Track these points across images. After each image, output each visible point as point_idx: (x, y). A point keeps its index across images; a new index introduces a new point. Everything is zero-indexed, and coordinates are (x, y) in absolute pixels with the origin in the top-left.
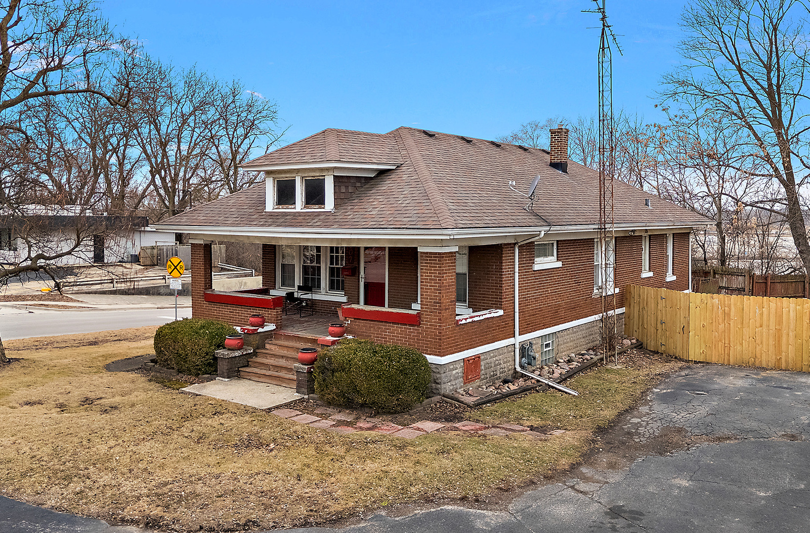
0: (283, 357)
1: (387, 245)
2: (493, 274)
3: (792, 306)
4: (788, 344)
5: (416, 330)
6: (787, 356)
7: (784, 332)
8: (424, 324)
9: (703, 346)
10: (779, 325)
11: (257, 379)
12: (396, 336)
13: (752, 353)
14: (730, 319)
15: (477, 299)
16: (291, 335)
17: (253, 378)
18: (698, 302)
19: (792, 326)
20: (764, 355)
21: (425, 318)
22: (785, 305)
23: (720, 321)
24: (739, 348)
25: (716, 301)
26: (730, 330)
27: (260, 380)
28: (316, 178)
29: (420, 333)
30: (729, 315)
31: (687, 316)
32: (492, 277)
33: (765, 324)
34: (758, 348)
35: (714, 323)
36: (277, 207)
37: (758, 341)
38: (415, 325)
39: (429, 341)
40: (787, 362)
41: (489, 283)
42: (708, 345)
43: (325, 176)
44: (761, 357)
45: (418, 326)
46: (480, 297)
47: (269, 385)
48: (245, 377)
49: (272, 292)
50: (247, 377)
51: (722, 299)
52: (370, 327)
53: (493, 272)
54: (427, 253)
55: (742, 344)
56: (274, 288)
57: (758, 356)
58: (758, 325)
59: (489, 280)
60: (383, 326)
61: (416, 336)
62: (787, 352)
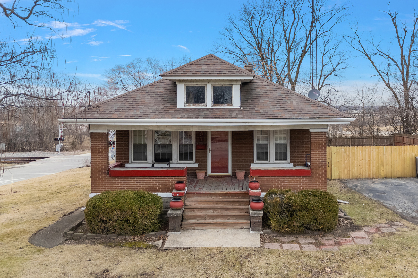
0: (210, 209)
1: (229, 130)
2: (306, 143)
3: (374, 149)
4: (373, 166)
5: (308, 179)
6: (373, 172)
7: (372, 161)
8: (314, 175)
9: (338, 171)
10: (370, 158)
11: (201, 228)
12: (292, 184)
13: (359, 172)
14: (349, 158)
15: (296, 158)
16: (204, 193)
17: (196, 228)
18: (335, 151)
19: (374, 159)
20: (364, 172)
21: (314, 171)
22: (371, 149)
23: (345, 159)
24: (354, 171)
25: (343, 150)
26: (349, 163)
27: (204, 228)
28: (224, 86)
29: (310, 181)
30: (349, 155)
31: (330, 158)
32: (305, 145)
33: (364, 159)
34: (361, 169)
35: (343, 160)
36: (187, 105)
37: (361, 167)
38: (307, 176)
39: (318, 185)
40: (373, 174)
41: (303, 148)
42: (340, 171)
43: (233, 85)
44: (363, 173)
45: (310, 176)
46: (298, 156)
47: (219, 230)
48: (188, 228)
49: (127, 165)
50: (190, 228)
51: (346, 149)
52: (272, 181)
53: (306, 141)
54: (316, 132)
55: (355, 169)
56: (128, 163)
57: (361, 173)
58: (361, 159)
59: (304, 146)
60: (282, 179)
61: (308, 183)
62: (373, 170)
